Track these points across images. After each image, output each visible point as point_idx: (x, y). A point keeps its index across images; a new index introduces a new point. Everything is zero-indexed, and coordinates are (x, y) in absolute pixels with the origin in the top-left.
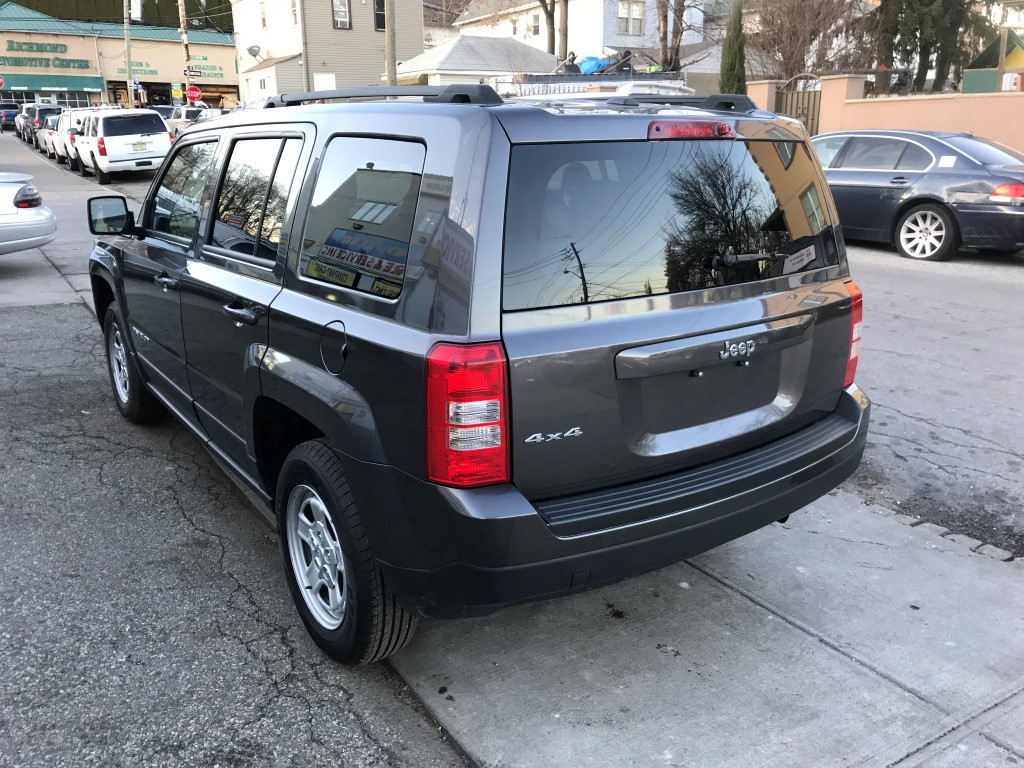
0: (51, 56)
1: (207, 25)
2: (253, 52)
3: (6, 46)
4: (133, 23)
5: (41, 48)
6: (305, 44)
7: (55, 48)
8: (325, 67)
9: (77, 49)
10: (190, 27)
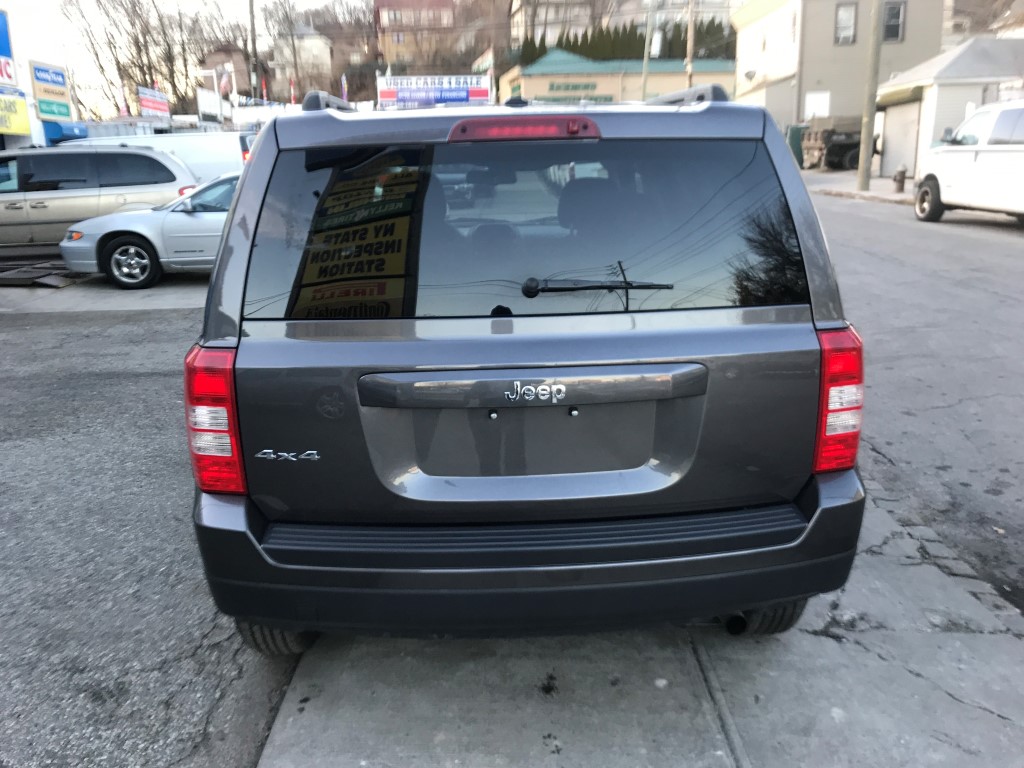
0: (581, 93)
1: (711, 55)
2: (750, 76)
3: (547, 87)
4: (651, 59)
5: (576, 87)
6: (801, 63)
7: (586, 87)
8: (819, 86)
9: (605, 86)
10: (696, 56)
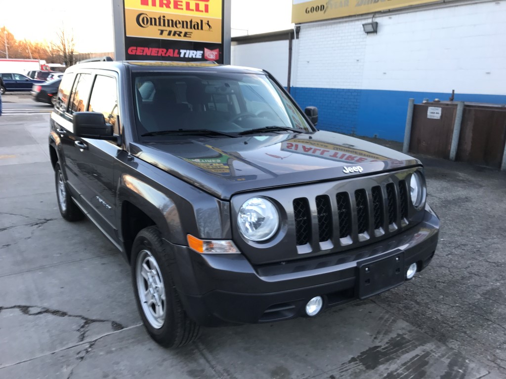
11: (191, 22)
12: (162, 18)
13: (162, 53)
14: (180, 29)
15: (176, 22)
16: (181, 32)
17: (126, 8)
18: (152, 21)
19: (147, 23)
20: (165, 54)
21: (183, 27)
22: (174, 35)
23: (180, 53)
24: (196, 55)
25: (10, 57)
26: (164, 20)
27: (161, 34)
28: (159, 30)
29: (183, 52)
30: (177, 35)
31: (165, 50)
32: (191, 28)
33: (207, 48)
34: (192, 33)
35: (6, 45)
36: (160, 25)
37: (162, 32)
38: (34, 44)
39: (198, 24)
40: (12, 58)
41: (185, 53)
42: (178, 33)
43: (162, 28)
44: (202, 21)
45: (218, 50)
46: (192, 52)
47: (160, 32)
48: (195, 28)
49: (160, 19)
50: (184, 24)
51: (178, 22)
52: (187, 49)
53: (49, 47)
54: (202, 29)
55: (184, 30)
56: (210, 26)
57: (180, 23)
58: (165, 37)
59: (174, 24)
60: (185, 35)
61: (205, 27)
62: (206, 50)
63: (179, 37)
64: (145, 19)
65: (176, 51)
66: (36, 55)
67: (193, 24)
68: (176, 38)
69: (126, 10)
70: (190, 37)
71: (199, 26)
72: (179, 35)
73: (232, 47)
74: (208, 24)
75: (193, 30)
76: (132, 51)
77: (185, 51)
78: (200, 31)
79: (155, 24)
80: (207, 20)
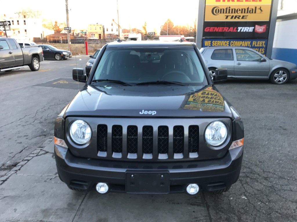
11: (248, 9)
12: (228, 8)
13: (226, 30)
14: (239, 14)
15: (237, 10)
16: (240, 16)
17: (206, 5)
18: (221, 11)
19: (218, 12)
20: (228, 30)
21: (242, 13)
22: (235, 18)
23: (237, 29)
24: (249, 30)
25: (168, 35)
26: (229, 10)
27: (227, 18)
28: (225, 16)
29: (239, 28)
30: (237, 18)
31: (228, 28)
32: (247, 13)
33: (257, 25)
34: (248, 16)
35: (168, 28)
36: (226, 13)
37: (227, 17)
38: (182, 27)
39: (253, 10)
40: (170, 35)
41: (241, 29)
42: (238, 16)
43: (228, 14)
44: (256, 8)
45: (265, 26)
46: (246, 28)
47: (226, 17)
48: (250, 13)
49: (227, 9)
50: (243, 11)
51: (238, 10)
52: (243, 26)
53: (189, 28)
54: (255, 12)
55: (242, 15)
56: (261, 10)
57: (240, 10)
58: (229, 20)
59: (236, 11)
60: (243, 18)
61: (258, 11)
62: (256, 26)
63: (239, 19)
64: (217, 10)
65: (235, 28)
66: (182, 33)
67: (249, 10)
68: (237, 20)
69: (206, 6)
70: (246, 19)
71: (254, 11)
72: (238, 18)
73: (277, 23)
74: (260, 9)
75: (249, 14)
76: (207, 30)
77: (241, 28)
78: (254, 14)
79: (223, 13)
80: (260, 6)
